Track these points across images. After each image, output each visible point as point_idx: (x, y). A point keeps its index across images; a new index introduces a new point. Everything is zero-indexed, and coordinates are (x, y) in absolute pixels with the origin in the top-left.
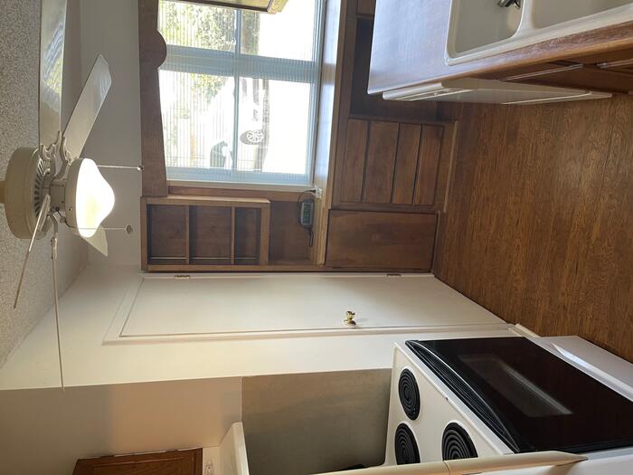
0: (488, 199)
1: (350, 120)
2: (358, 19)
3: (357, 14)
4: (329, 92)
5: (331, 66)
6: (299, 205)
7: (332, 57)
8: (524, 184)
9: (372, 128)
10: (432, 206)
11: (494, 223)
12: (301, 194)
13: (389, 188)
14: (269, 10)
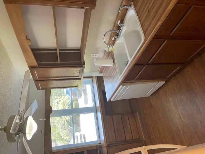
0: (153, 128)
1: (107, 117)
2: (102, 92)
3: (102, 90)
4: (99, 114)
5: (98, 106)
6: (97, 150)
7: (98, 104)
8: (160, 117)
9: (113, 118)
10: (139, 139)
11: (158, 134)
12: (97, 146)
13: (124, 134)
14: (78, 86)
